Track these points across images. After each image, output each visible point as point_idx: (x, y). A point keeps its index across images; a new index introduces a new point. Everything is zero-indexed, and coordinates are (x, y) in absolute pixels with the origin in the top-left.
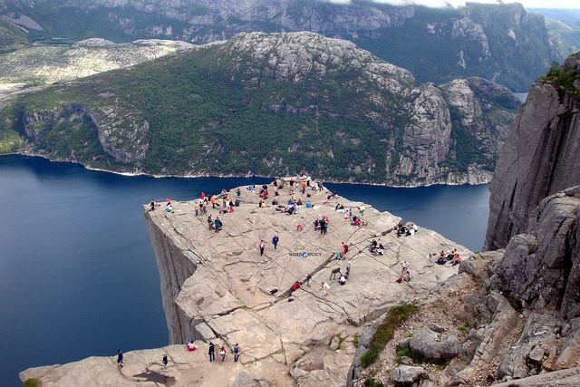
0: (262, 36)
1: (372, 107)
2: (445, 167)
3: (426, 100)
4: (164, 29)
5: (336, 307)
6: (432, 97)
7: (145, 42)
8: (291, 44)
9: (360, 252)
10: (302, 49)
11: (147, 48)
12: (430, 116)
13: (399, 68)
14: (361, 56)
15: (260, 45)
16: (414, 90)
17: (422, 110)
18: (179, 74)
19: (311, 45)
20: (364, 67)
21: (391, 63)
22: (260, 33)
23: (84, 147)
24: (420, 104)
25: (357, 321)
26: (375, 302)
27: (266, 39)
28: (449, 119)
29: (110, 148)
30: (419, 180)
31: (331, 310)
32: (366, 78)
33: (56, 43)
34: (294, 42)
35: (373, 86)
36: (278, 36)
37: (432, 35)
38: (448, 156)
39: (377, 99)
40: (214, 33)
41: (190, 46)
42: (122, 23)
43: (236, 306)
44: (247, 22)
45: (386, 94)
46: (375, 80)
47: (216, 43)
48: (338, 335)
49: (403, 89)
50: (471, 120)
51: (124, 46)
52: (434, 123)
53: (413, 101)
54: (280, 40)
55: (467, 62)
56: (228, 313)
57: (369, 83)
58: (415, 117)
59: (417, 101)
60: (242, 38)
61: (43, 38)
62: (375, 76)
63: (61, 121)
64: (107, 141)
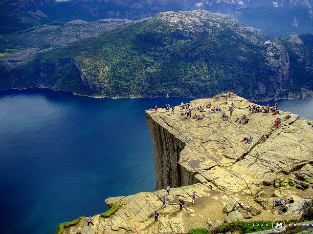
0: (173, 13)
1: (240, 53)
2: (286, 88)
3: (273, 48)
4: (115, 13)
5: (273, 164)
6: (277, 46)
7: (105, 20)
8: (190, 18)
9: (279, 134)
10: (197, 20)
11: (106, 24)
12: (276, 57)
13: (256, 29)
14: (233, 23)
15: (172, 19)
16: (266, 42)
17: (271, 54)
18: (125, 38)
19: (202, 17)
20: (235, 29)
21: (251, 26)
22: (172, 12)
23: (72, 83)
24: (270, 51)
25: (288, 171)
26: (296, 161)
27: (176, 15)
28: (288, 60)
29: (87, 82)
30: (270, 97)
31: (271, 166)
32: (236, 36)
33: (56, 24)
34: (192, 16)
35: (241, 40)
36: (182, 13)
37: (276, 8)
38: (288, 82)
39: (244, 48)
40: (144, 13)
41: (131, 21)
42: (91, 10)
43: (214, 165)
44: (163, 5)
45: (249, 45)
46: (242, 37)
47: (146, 19)
48: (279, 179)
49: (259, 42)
50: (302, 60)
51: (93, 24)
52: (279, 62)
53: (266, 49)
54: (184, 16)
55: (298, 24)
56: (210, 168)
57: (238, 39)
58: (267, 58)
59: (268, 49)
60: (161, 16)
61: (49, 22)
62: (242, 34)
63: (59, 68)
64: (85, 79)
